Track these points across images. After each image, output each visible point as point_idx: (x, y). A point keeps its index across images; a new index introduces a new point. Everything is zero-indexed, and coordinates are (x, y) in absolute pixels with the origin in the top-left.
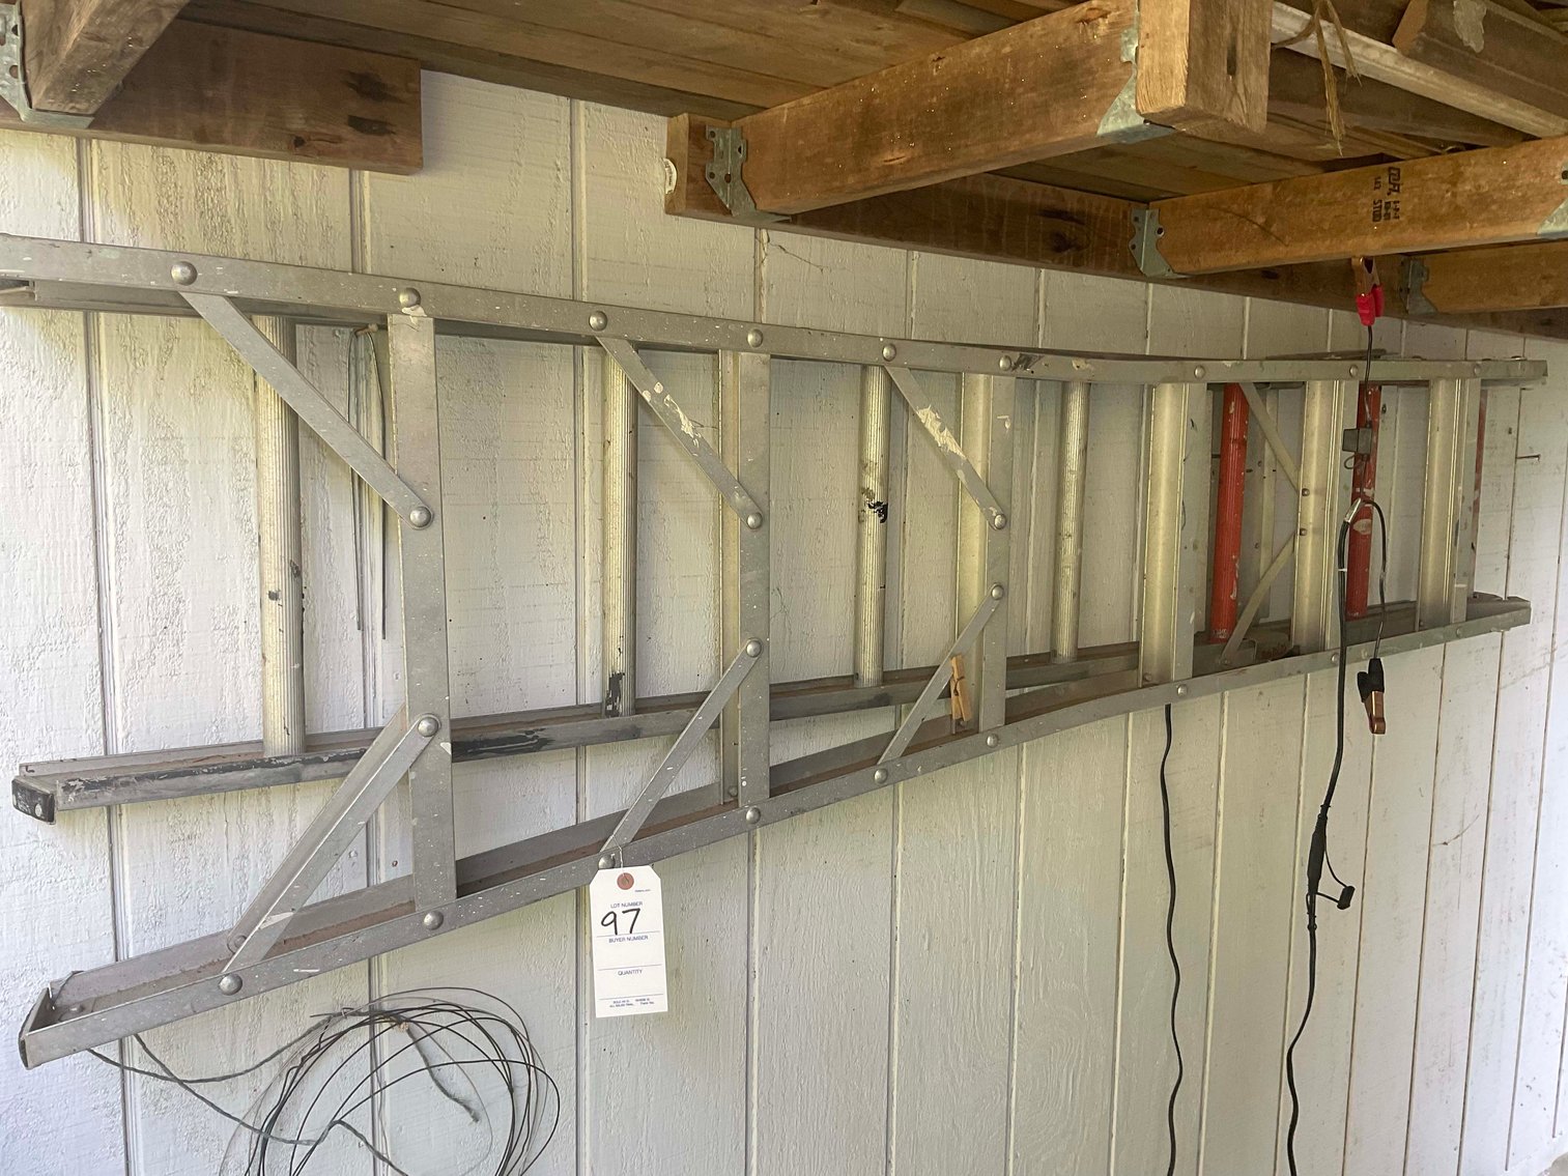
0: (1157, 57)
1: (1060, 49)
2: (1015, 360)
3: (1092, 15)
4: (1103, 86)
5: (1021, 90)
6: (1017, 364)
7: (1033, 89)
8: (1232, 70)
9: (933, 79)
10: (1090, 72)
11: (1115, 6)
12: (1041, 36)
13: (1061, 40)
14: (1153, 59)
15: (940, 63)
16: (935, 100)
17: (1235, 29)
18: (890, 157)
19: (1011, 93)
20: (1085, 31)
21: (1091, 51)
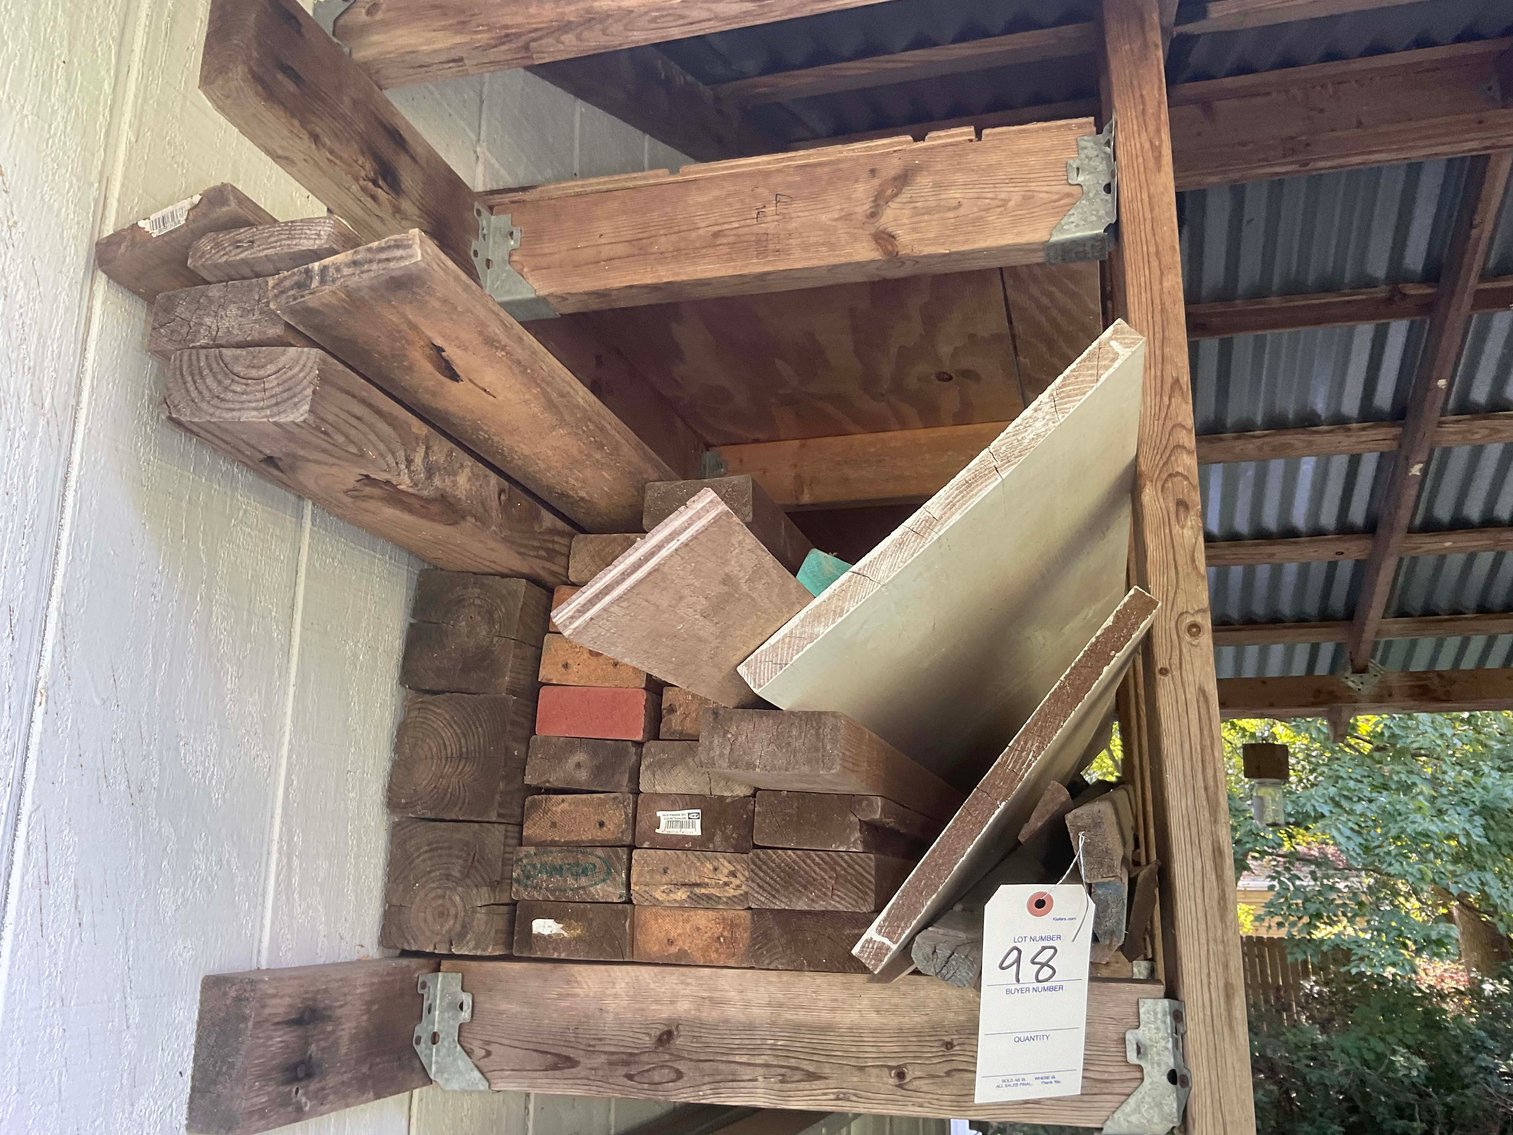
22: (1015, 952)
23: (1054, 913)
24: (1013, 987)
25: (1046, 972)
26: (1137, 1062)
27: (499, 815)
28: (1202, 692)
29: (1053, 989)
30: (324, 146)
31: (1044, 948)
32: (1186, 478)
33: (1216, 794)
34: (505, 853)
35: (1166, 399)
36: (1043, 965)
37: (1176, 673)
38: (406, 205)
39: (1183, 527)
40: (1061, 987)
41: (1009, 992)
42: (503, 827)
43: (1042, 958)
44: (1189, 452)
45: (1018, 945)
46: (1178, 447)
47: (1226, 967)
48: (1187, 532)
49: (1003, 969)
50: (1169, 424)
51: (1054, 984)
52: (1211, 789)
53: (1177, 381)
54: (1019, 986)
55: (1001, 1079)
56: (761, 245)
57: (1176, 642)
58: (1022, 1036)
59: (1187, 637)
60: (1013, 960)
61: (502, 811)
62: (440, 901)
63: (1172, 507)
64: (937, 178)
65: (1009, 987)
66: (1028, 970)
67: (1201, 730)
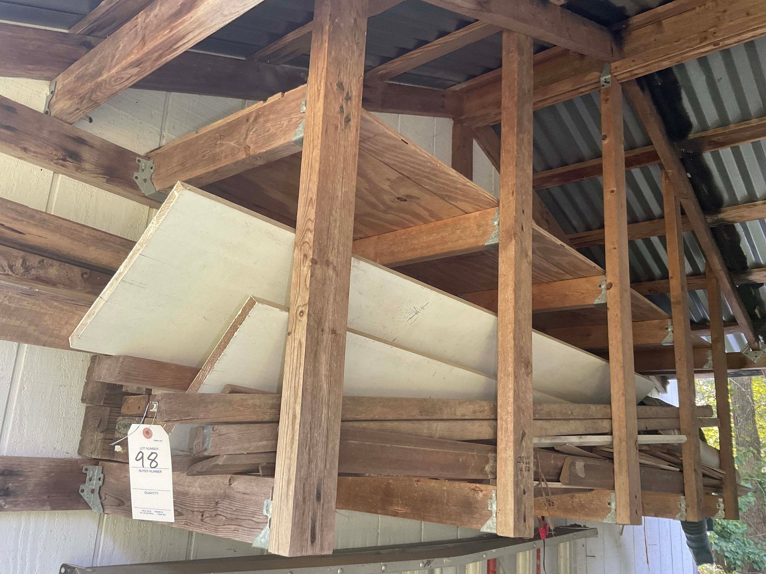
0: (503, 518)
1: (465, 496)
2: (425, 563)
3: (477, 489)
4: (481, 515)
5: (450, 504)
6: (426, 565)
7: (455, 506)
8: (525, 521)
9: (415, 487)
10: (476, 508)
11: (485, 489)
12: (458, 489)
13: (466, 493)
14: (502, 518)
15: (418, 482)
16: (416, 495)
17: (525, 507)
18: (397, 509)
19: (447, 504)
20: (474, 493)
21: (477, 501)
22: (141, 454)
23: (153, 438)
24: (142, 469)
25: (154, 464)
26: (266, 514)
27: (104, 403)
28: (300, 343)
29: (158, 472)
30: (30, 151)
31: (152, 453)
32: (308, 243)
33: (298, 389)
34: (109, 418)
35: (307, 207)
36: (153, 460)
37: (293, 334)
38: (87, 166)
39: (304, 267)
40: (161, 471)
41: (140, 471)
42: (110, 408)
43: (152, 457)
44: (311, 232)
45: (141, 450)
46: (308, 229)
47: (289, 470)
48: (305, 269)
49: (137, 460)
50: (307, 219)
51: (158, 470)
52: (297, 387)
53: (311, 199)
54: (144, 469)
55: (142, 509)
56: (214, 159)
57: (295, 320)
58: (148, 491)
59: (299, 318)
60: (140, 457)
61: (106, 401)
62: (91, 437)
63: (302, 257)
64: (265, 119)
65: (140, 469)
66: (147, 463)
67: (297, 360)
